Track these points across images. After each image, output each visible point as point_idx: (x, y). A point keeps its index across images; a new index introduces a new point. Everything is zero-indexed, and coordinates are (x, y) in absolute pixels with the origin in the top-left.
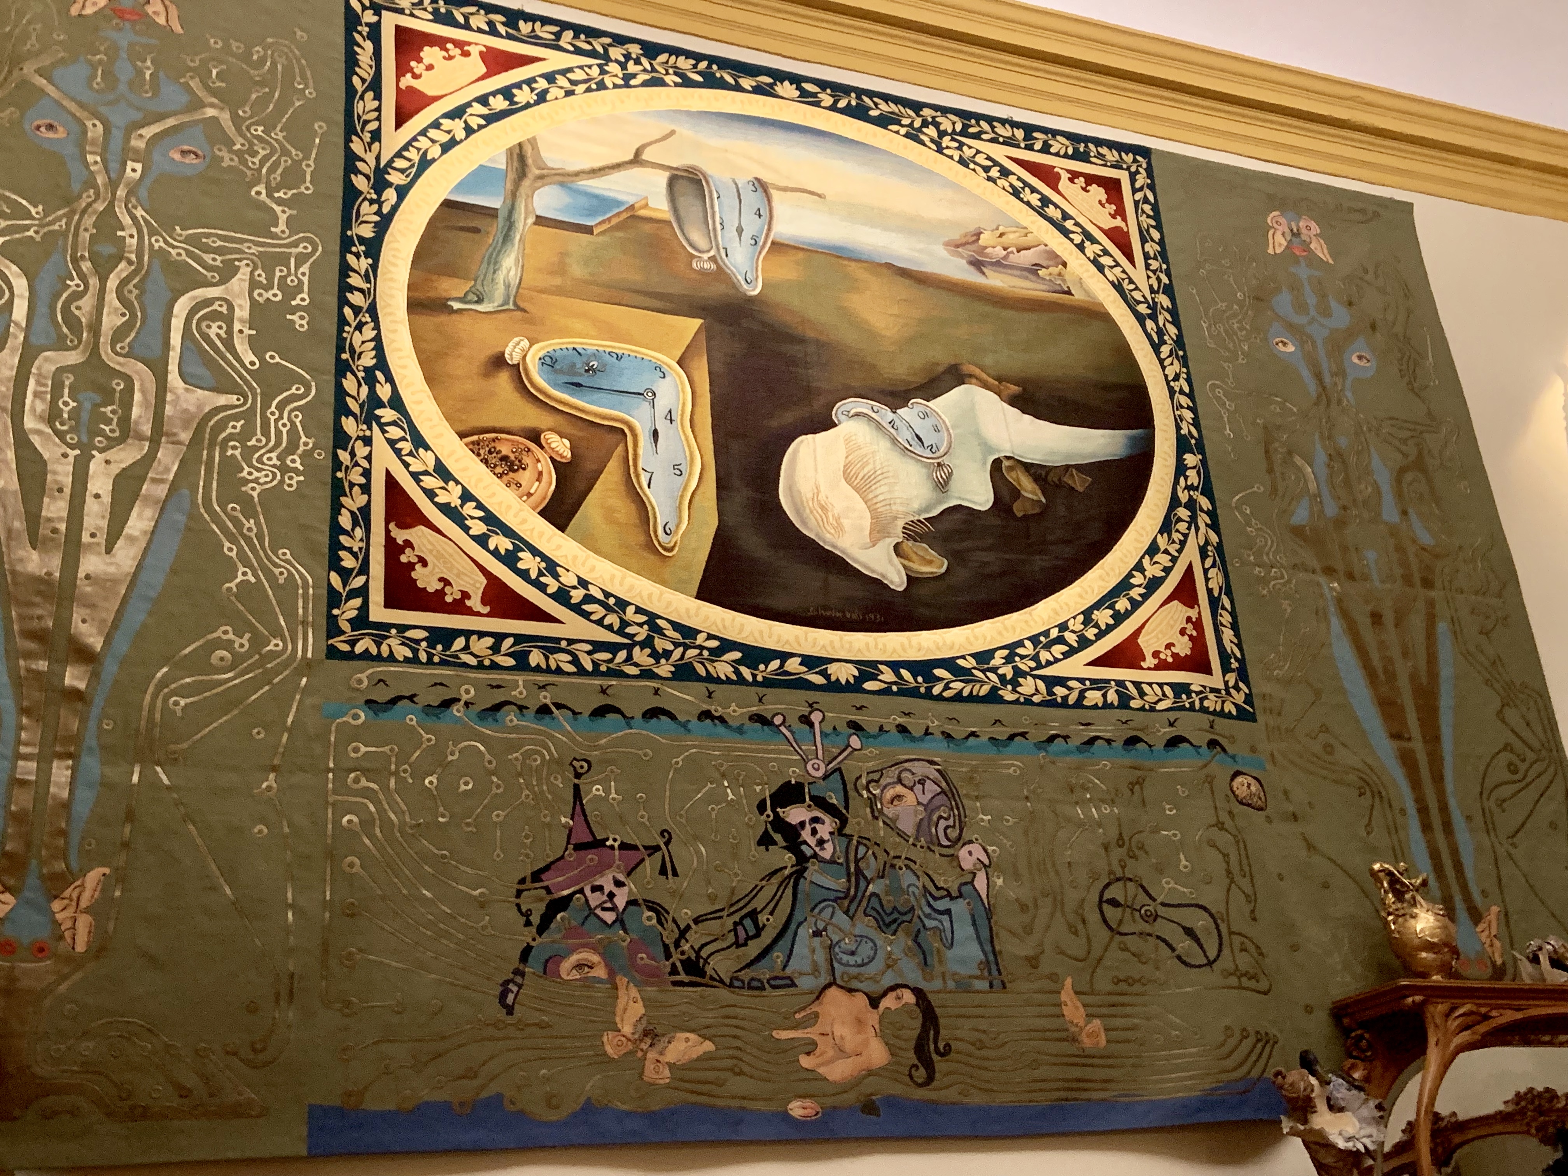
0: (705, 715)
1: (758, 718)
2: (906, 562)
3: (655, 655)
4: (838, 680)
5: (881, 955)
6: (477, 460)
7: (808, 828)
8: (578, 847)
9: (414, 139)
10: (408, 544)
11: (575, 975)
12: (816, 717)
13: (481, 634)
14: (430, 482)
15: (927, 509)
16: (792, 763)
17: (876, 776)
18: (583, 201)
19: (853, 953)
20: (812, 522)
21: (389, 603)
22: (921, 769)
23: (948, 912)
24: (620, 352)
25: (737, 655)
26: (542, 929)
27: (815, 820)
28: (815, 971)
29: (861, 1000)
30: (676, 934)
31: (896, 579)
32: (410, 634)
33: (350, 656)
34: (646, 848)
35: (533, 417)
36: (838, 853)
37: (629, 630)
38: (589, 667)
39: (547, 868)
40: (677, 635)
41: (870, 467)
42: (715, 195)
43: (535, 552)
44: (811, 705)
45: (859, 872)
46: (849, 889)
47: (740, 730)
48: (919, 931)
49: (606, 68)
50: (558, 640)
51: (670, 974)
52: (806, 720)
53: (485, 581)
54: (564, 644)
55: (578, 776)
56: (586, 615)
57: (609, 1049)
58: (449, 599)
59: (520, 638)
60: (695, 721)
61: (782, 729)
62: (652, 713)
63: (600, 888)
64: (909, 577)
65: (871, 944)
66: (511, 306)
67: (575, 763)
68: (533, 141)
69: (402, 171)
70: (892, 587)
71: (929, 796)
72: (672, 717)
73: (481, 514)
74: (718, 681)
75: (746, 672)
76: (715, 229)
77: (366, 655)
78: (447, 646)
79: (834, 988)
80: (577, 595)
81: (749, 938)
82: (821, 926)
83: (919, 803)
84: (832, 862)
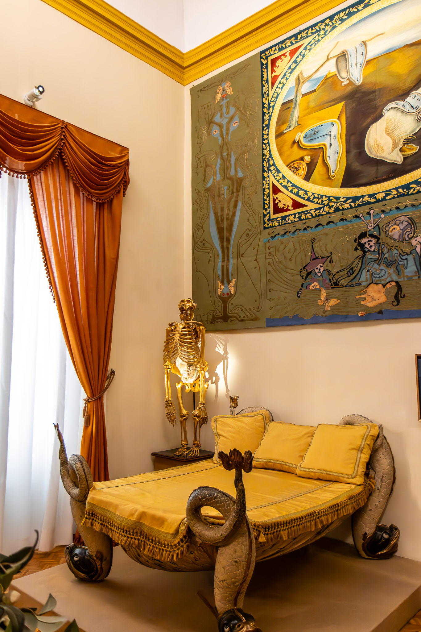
0: (342, 220)
1: (356, 217)
2: (403, 153)
3: (330, 208)
4: (379, 199)
5: (387, 273)
6: (290, 171)
7: (367, 243)
8: (313, 260)
9: (276, 90)
10: (277, 198)
11: (313, 288)
12: (372, 212)
13: (292, 215)
14: (281, 181)
15: (413, 131)
16: (364, 227)
17: (387, 225)
18: (314, 82)
19: (379, 274)
20: (374, 152)
21: (275, 213)
22: (401, 219)
23: (407, 259)
24: (322, 124)
25: (350, 200)
26: (306, 279)
27: (370, 241)
28: (367, 279)
29: (380, 286)
30: (332, 276)
31: (399, 160)
32: (278, 219)
33: (268, 228)
34: (327, 257)
35: (302, 153)
36: (376, 248)
37: (323, 203)
38: (314, 215)
39: (306, 266)
40: (335, 200)
41: (393, 125)
42: (349, 56)
43: (302, 190)
44: (370, 209)
45: (382, 252)
46: (379, 257)
47: (350, 221)
48: (397, 266)
49: (320, 34)
50: (307, 211)
51: (331, 286)
52: (369, 214)
53: (292, 201)
54: (309, 211)
55: (312, 243)
56: (313, 202)
57: (319, 304)
58: (285, 209)
59: (299, 213)
60: (339, 222)
61: (362, 218)
62: (329, 223)
63: (317, 268)
64: (404, 157)
65: (384, 271)
66: (297, 125)
67: (312, 240)
68: (301, 73)
69: (273, 101)
70: (398, 163)
71: (403, 226)
72: (333, 222)
73: (291, 185)
74: (345, 209)
75: (353, 205)
76: (349, 69)
77: (271, 227)
78: (285, 220)
79: (372, 285)
80: (312, 198)
81: (351, 275)
82: (369, 268)
83: (400, 229)
84: (374, 251)
